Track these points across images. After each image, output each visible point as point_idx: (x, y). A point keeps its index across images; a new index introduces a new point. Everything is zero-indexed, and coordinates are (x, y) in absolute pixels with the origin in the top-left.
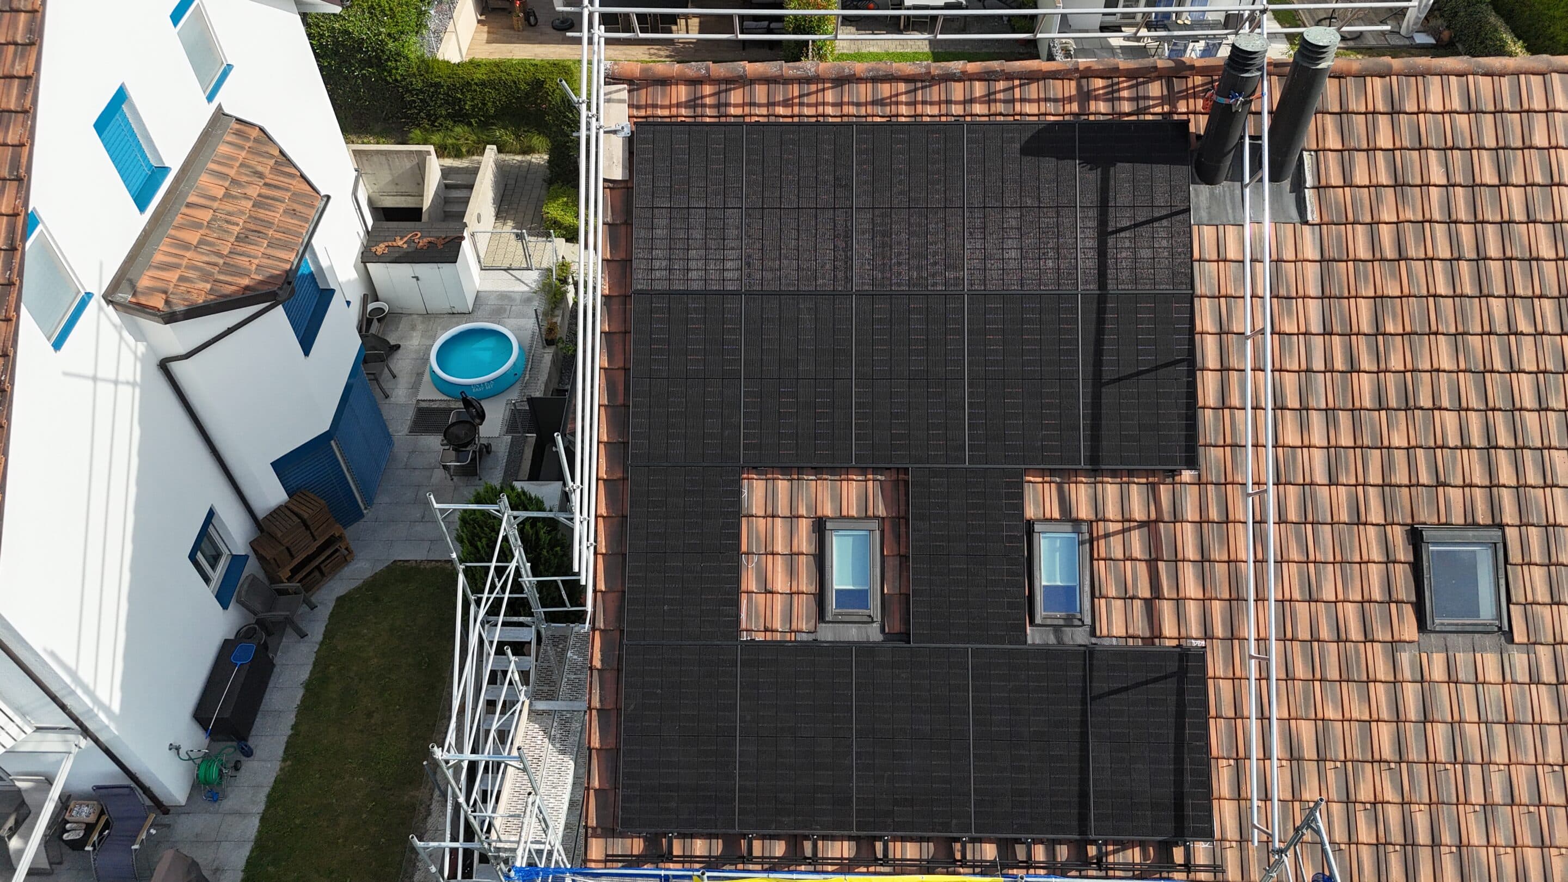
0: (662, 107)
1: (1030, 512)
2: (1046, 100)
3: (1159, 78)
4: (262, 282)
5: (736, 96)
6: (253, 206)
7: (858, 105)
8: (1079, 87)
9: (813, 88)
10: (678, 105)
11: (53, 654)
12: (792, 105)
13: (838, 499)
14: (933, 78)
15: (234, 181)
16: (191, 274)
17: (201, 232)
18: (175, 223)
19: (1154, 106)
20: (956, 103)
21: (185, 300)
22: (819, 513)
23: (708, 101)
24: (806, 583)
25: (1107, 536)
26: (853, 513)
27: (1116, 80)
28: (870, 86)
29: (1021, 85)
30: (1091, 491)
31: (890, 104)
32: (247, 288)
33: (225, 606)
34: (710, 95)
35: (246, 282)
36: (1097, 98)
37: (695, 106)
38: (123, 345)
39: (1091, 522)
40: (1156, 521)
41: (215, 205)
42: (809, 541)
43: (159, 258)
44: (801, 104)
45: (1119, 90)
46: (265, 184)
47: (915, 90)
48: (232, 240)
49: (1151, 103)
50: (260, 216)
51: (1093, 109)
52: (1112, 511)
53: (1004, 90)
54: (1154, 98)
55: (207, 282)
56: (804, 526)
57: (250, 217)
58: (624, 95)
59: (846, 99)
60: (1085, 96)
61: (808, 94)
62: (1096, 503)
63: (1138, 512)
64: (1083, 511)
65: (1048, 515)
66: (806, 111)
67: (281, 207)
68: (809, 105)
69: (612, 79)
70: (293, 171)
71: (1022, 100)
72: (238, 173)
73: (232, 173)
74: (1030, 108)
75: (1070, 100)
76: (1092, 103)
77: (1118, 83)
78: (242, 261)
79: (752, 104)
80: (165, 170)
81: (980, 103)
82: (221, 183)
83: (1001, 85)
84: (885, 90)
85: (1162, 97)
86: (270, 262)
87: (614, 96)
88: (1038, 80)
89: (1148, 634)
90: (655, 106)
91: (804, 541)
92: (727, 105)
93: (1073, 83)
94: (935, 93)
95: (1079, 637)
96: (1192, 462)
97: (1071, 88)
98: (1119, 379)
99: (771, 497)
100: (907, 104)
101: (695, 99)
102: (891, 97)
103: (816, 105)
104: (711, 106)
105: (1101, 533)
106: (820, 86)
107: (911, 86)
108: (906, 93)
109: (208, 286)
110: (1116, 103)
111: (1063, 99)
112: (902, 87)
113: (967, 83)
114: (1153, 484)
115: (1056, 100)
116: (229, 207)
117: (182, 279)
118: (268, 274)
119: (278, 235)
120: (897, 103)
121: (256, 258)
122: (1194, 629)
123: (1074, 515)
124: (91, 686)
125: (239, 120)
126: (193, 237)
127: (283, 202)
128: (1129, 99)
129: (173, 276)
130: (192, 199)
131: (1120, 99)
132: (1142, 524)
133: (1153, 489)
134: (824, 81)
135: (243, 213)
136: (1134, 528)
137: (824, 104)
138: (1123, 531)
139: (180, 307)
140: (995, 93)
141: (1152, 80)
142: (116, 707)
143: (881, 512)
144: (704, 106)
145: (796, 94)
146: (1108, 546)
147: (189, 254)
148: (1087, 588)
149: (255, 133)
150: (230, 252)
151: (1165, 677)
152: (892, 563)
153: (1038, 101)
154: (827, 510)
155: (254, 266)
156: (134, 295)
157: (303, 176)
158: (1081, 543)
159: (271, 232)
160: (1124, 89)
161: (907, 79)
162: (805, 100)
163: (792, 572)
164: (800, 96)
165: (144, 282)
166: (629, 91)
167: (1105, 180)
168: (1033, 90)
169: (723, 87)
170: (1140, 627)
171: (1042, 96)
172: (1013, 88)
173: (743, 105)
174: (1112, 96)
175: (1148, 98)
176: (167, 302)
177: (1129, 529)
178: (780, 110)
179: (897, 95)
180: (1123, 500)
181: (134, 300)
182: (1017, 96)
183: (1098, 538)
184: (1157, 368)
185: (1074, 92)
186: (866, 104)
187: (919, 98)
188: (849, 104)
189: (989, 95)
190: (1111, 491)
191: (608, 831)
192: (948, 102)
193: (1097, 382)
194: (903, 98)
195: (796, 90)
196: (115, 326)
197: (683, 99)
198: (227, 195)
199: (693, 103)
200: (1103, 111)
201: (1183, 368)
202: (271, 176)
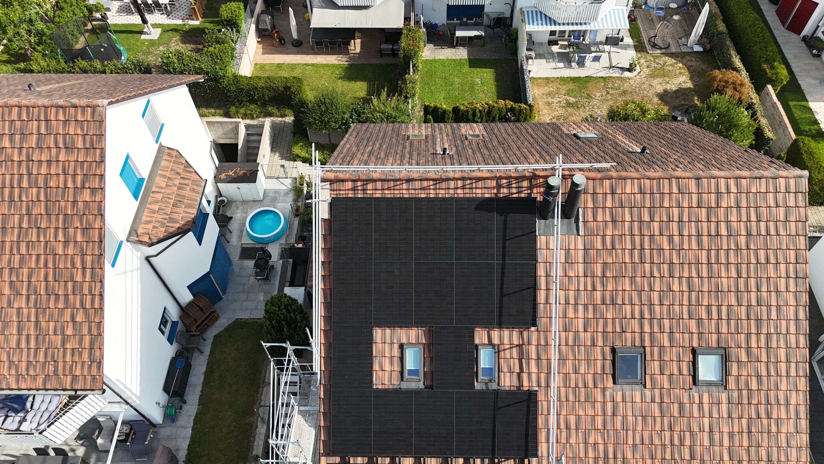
0: (343, 190)
1: (477, 341)
2: (485, 188)
3: (527, 179)
4: (184, 225)
5: (370, 186)
6: (178, 189)
7: (415, 189)
8: (497, 183)
9: (398, 183)
10: (348, 190)
11: (118, 380)
12: (391, 190)
13: (408, 337)
14: (443, 179)
15: (169, 178)
16: (157, 225)
17: (159, 204)
18: (149, 202)
19: (525, 190)
20: (451, 189)
21: (156, 237)
22: (401, 342)
23: (359, 188)
24: (397, 367)
25: (504, 350)
26: (414, 342)
27: (511, 180)
28: (419, 182)
29: (475, 182)
30: (499, 334)
31: (427, 189)
32: (179, 228)
33: (171, 344)
34: (360, 186)
35: (178, 225)
36: (503, 187)
37: (355, 190)
38: (134, 256)
39: (499, 345)
40: (522, 345)
41: (163, 191)
42: (398, 352)
43: (144, 219)
44: (394, 189)
45: (512, 184)
46: (181, 178)
47: (436, 184)
48: (171, 206)
49: (524, 189)
50: (180, 193)
51: (502, 191)
52: (506, 341)
53: (469, 184)
54: (524, 187)
55: (163, 227)
56: (396, 347)
57: (177, 194)
58: (328, 186)
59: (410, 188)
60: (499, 187)
61: (397, 185)
62: (501, 338)
63: (516, 342)
64: (496, 341)
65: (483, 343)
66: (396, 192)
67: (188, 188)
68: (397, 190)
69: (323, 180)
70: (191, 170)
71: (476, 188)
72: (170, 174)
73: (168, 174)
74: (479, 191)
75: (494, 188)
76: (502, 189)
77: (512, 181)
78: (175, 216)
79: (376, 189)
80: (142, 179)
81: (460, 189)
82: (164, 180)
83: (468, 182)
84: (425, 184)
85: (528, 187)
86: (186, 215)
87: (324, 187)
88: (482, 180)
89: (518, 385)
90: (340, 190)
91: (396, 353)
92: (367, 190)
93: (495, 182)
94: (444, 185)
95: (494, 386)
96: (535, 325)
97: (494, 183)
98: (509, 294)
99: (384, 336)
100: (433, 189)
101: (355, 187)
102: (427, 187)
103: (400, 189)
104: (361, 190)
105: (502, 349)
106: (401, 182)
107: (435, 182)
108: (433, 185)
109: (164, 229)
110: (511, 189)
111: (491, 188)
112: (431, 183)
113: (456, 181)
114: (521, 331)
115: (488, 188)
116: (168, 191)
117: (154, 227)
118: (186, 221)
119: (189, 202)
120: (429, 189)
121: (180, 213)
122: (534, 383)
123: (493, 342)
124: (130, 388)
125: (169, 148)
126: (156, 207)
127: (188, 185)
128: (516, 188)
129: (150, 226)
130: (154, 189)
131: (512, 188)
132: (517, 346)
133: (521, 333)
134: (402, 180)
135: (174, 193)
136: (514, 347)
137: (402, 189)
138: (510, 348)
139: (155, 241)
140: (466, 185)
141: (524, 180)
142: (138, 394)
143: (424, 341)
144: (358, 190)
145: (392, 185)
146: (504, 353)
147: (155, 215)
148: (497, 369)
149: (175, 153)
150: (171, 212)
151: (523, 401)
152: (428, 360)
153: (482, 188)
154: (404, 341)
155: (180, 218)
156: (137, 236)
157: (195, 172)
158: (495, 353)
159: (185, 201)
160: (513, 184)
161: (433, 180)
162: (396, 188)
163: (391, 363)
164: (394, 186)
165: (140, 231)
166: (330, 184)
167: (505, 220)
168: (480, 184)
169: (365, 183)
170: (515, 383)
171: (483, 186)
172: (472, 183)
173: (373, 190)
174: (509, 187)
175: (522, 187)
176: (150, 238)
177: (512, 348)
178: (386, 192)
179: (429, 186)
180: (511, 337)
181: (137, 239)
182: (474, 186)
183: (501, 351)
184: (523, 290)
185: (495, 185)
186: (418, 189)
187: (438, 187)
188: (412, 189)
189: (463, 186)
190: (506, 333)
191: (327, 454)
192: (449, 189)
193: (502, 295)
194: (432, 187)
195: (392, 184)
196: (131, 249)
197: (350, 187)
198: (167, 186)
199: (354, 189)
200: (505, 192)
201: (532, 290)
202: (183, 173)
